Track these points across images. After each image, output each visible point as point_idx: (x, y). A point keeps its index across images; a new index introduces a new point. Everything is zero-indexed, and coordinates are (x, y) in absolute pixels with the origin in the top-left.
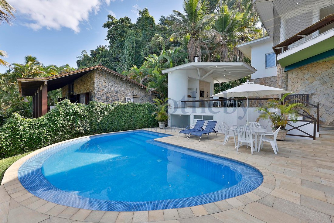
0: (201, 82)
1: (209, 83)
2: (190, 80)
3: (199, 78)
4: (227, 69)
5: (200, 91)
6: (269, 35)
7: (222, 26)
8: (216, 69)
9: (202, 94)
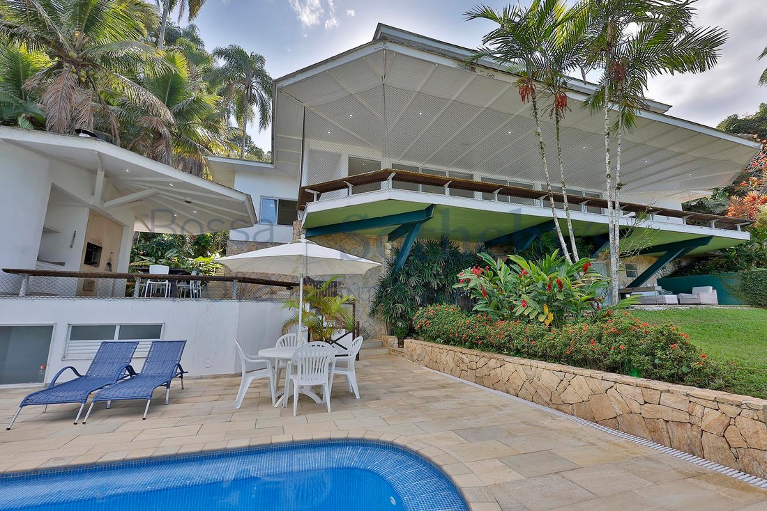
0: (95, 214)
1: (121, 226)
2: (57, 198)
3: (94, 201)
4: (194, 201)
5: (89, 244)
6: (271, 163)
7: (165, 93)
8: (160, 192)
9: (92, 253)
